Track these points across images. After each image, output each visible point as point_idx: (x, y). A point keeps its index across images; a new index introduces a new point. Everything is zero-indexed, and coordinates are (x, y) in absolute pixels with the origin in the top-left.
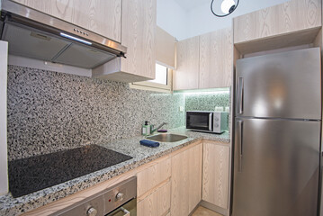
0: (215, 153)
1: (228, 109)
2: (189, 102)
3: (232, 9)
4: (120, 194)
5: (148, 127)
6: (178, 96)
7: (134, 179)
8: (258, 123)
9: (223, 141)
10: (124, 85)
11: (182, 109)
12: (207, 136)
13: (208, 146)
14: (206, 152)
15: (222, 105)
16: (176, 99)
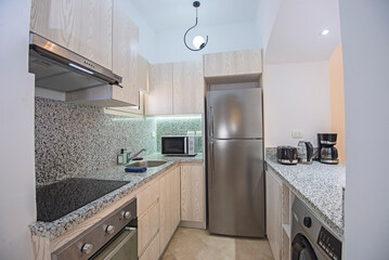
0: (191, 173)
1: (200, 133)
2: (161, 127)
3: (202, 46)
4: (127, 213)
5: (125, 154)
6: (150, 121)
7: (135, 200)
8: (222, 144)
9: (198, 162)
10: (99, 109)
11: (154, 135)
12: (184, 159)
13: (185, 167)
14: (183, 174)
15: (192, 129)
16: (149, 124)
